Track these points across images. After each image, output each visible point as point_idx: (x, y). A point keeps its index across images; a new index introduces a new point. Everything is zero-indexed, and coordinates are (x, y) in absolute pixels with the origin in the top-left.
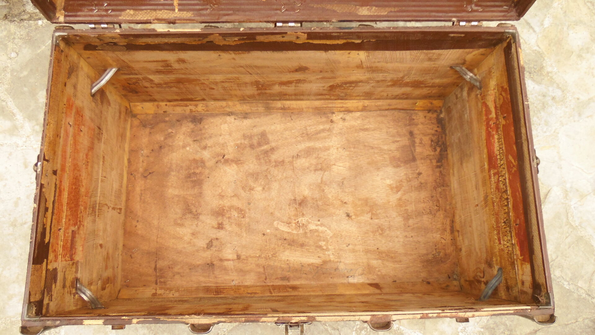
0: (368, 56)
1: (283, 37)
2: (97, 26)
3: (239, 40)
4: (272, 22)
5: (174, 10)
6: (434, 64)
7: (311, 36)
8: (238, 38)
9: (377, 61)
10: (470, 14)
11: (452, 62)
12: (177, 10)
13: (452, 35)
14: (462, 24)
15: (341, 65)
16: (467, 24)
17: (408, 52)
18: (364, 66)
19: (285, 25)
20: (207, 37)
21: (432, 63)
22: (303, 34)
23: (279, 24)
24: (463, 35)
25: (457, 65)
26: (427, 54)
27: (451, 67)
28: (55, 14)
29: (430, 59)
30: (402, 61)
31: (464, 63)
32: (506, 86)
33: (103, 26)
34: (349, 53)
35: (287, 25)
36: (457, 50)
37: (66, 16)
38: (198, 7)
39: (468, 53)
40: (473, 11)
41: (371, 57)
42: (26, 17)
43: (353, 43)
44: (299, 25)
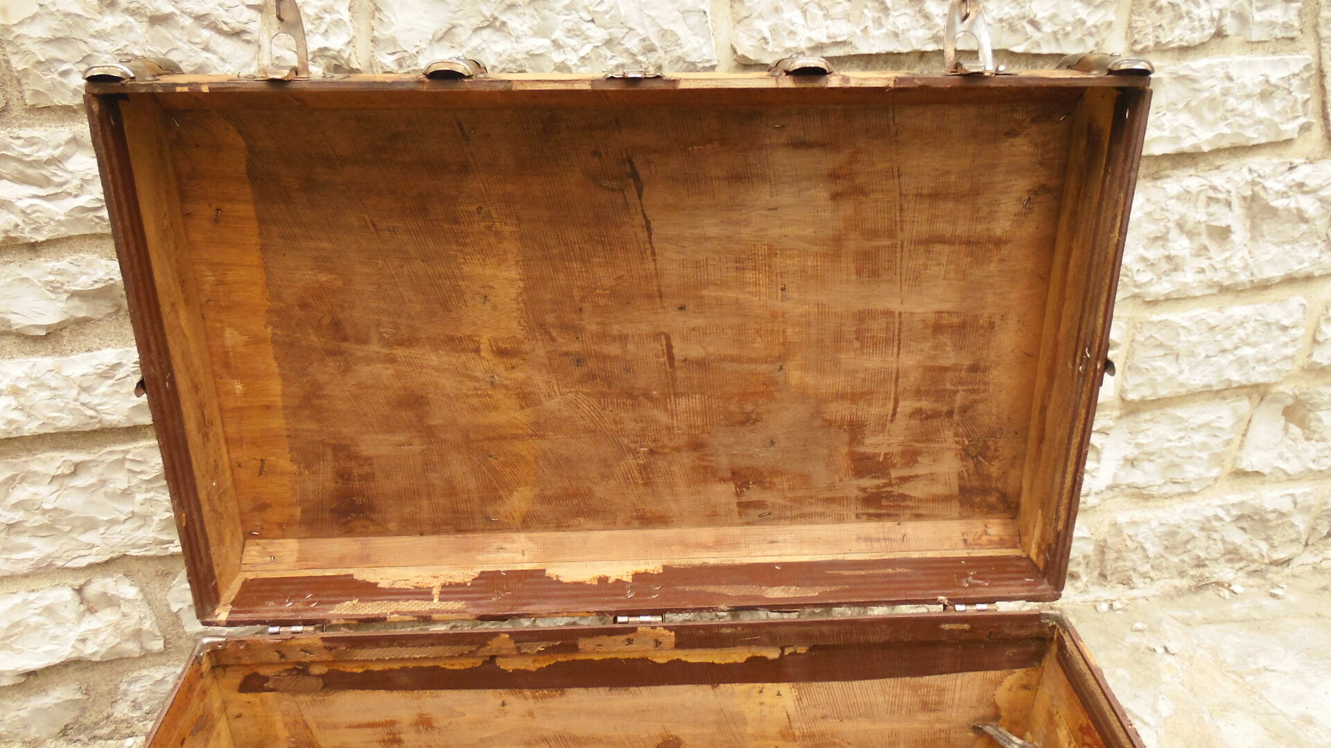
0: (800, 699)
1: (630, 642)
2: (283, 629)
3: (547, 651)
4: (610, 613)
5: (432, 600)
6: (938, 720)
7: (686, 637)
8: (545, 644)
9: (819, 712)
10: (970, 591)
11: (973, 714)
12: (436, 600)
13: (947, 627)
14: (959, 608)
15: (750, 730)
16: (969, 608)
17: (876, 683)
18: (797, 733)
19: (632, 619)
20: (485, 645)
21: (933, 716)
22: (666, 632)
23: (620, 619)
24: (966, 626)
25: (985, 720)
26: (915, 689)
27: (976, 729)
28: (214, 610)
29: (925, 706)
30: (868, 713)
31: (997, 717)
33: (294, 629)
34: (761, 692)
35: (637, 619)
36: (972, 674)
37: (231, 612)
38: (476, 596)
39: (998, 683)
40: (972, 586)
41: (805, 700)
43: (764, 659)
44: (659, 619)
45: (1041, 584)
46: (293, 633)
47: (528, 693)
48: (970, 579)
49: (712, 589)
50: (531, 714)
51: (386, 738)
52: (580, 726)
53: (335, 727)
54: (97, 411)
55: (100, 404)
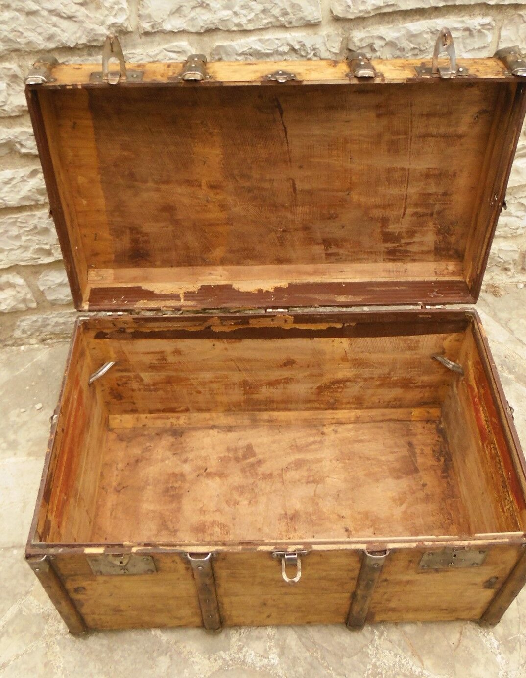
0: (351, 344)
1: (273, 320)
2: (114, 313)
3: (235, 324)
4: (264, 308)
5: (180, 300)
6: (415, 354)
7: (298, 319)
8: (234, 321)
9: (359, 350)
10: (433, 299)
11: (432, 352)
12: (182, 300)
13: (421, 316)
14: (428, 307)
15: (328, 357)
16: (432, 307)
17: (387, 338)
18: (349, 358)
19: (274, 310)
20: (206, 321)
21: (414, 352)
22: (290, 317)
23: (269, 310)
24: (430, 316)
25: (438, 354)
26: (405, 341)
27: (433, 358)
28: (81, 303)
29: (410, 348)
30: (383, 351)
31: (443, 353)
32: (478, 359)
33: (119, 313)
34: (333, 341)
35: (276, 310)
36: (430, 336)
37: (90, 306)
38: (200, 298)
39: (444, 339)
40: (435, 297)
41: (353, 345)
42: (10, 343)
43: (335, 328)
44: (287, 310)
45: (468, 296)
46: (119, 315)
47: (225, 341)
48: (435, 293)
49: (311, 296)
50: (226, 349)
51: (160, 358)
52: (248, 354)
53: (137, 353)
54: (4, 200)
55: (5, 197)
